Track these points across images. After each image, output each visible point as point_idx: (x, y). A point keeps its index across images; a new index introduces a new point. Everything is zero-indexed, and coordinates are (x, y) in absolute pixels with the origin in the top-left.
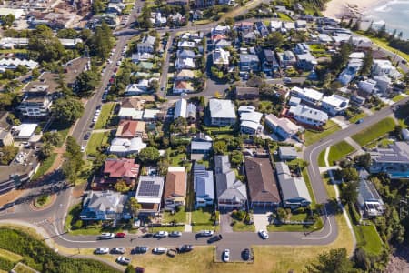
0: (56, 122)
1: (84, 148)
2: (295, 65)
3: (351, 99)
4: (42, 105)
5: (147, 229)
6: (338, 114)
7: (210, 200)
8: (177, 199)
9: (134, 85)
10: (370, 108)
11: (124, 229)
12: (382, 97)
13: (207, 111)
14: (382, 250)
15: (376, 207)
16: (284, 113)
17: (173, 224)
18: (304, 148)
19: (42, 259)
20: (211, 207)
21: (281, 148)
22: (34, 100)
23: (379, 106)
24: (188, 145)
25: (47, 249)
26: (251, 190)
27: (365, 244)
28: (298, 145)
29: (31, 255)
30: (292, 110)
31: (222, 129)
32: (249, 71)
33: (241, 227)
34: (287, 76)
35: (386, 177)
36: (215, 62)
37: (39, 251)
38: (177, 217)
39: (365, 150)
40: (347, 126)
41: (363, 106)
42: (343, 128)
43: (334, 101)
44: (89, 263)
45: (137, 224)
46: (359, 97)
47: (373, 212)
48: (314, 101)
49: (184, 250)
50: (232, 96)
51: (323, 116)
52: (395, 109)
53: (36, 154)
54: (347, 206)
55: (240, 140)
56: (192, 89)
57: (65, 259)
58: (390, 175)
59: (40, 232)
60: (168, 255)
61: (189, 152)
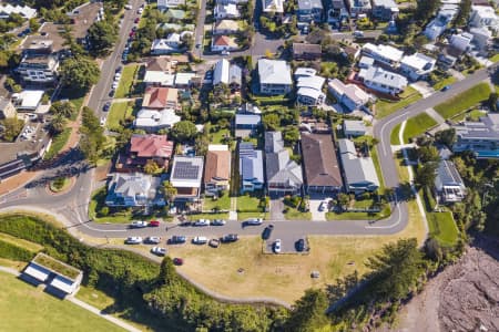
0: (66, 89)
1: (104, 122)
2: (370, 14)
3: (438, 60)
4: (47, 67)
5: (185, 217)
6: (420, 78)
7: (259, 184)
8: (219, 183)
9: (162, 41)
10: (461, 70)
11: (158, 216)
12: (478, 56)
13: (255, 74)
14: (457, 239)
15: (456, 192)
16: (352, 77)
17: (216, 211)
18: (375, 121)
19: (66, 249)
20: (260, 192)
21: (346, 122)
22: (36, 61)
23: (473, 68)
24: (231, 119)
25: (71, 239)
26: (308, 172)
27: (438, 233)
28: (367, 118)
29: (53, 245)
30: (363, 73)
31: (274, 99)
32: (309, 22)
33: (296, 215)
34: (357, 29)
35: (472, 156)
36: (265, 10)
37: (62, 240)
38: (220, 203)
39: (450, 124)
40: (430, 94)
41: (454, 67)
42: (425, 96)
43: (417, 62)
44: (120, 253)
45: (173, 211)
46: (448, 57)
47: (452, 197)
48: (391, 61)
49: (229, 240)
50: (287, 55)
51: (401, 82)
52: (493, 72)
53: (46, 128)
54: (421, 191)
55: (296, 112)
56: (235, 46)
57: (93, 250)
58: (477, 154)
59: (60, 220)
60: (210, 245)
61: (233, 127)
